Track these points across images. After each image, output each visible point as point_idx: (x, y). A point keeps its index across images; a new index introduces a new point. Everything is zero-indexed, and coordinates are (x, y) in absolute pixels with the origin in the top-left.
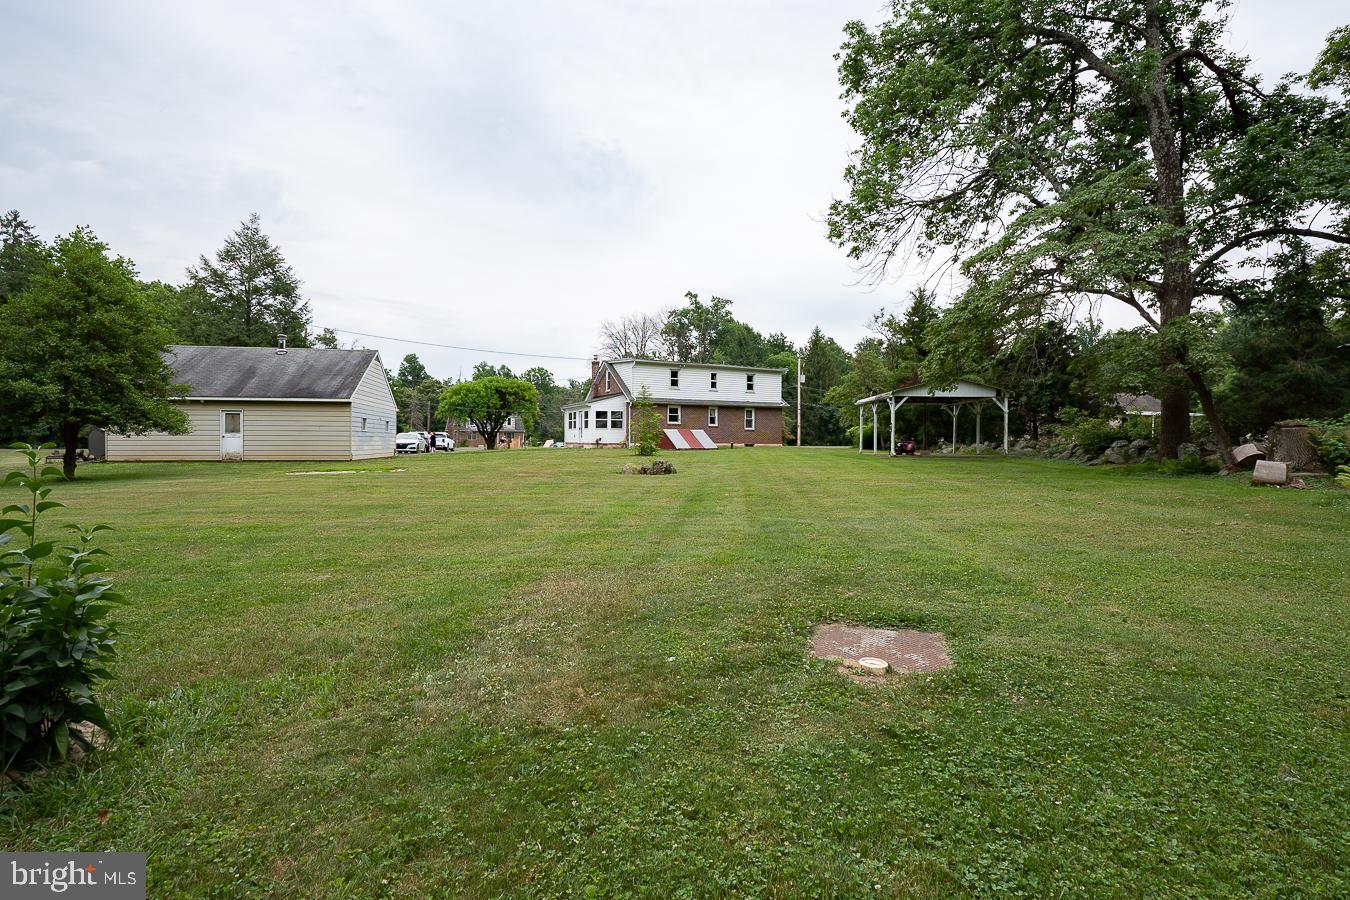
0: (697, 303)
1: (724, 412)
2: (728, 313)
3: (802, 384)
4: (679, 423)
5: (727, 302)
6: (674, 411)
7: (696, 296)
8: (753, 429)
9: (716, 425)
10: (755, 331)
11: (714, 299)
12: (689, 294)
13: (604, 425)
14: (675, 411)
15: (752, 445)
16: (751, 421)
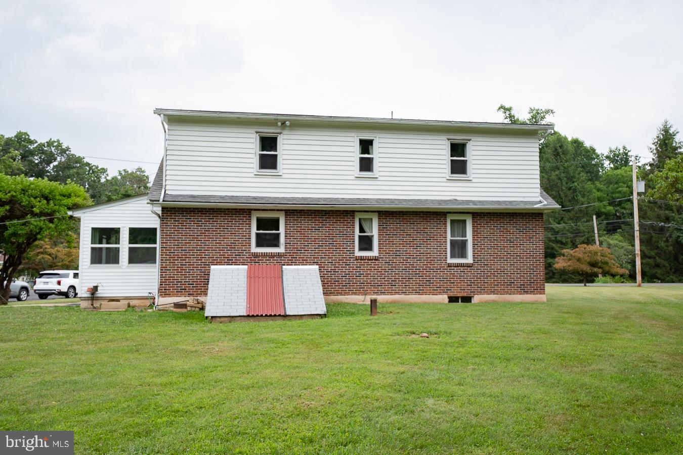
0: (511, 116)
1: (393, 224)
2: (551, 126)
3: (639, 194)
4: (281, 250)
5: (547, 112)
6: (268, 223)
7: (509, 109)
8: (469, 260)
9: (375, 253)
10: (587, 144)
11: (532, 110)
12: (501, 107)
13: (112, 257)
14: (275, 224)
15: (467, 299)
16: (464, 244)
